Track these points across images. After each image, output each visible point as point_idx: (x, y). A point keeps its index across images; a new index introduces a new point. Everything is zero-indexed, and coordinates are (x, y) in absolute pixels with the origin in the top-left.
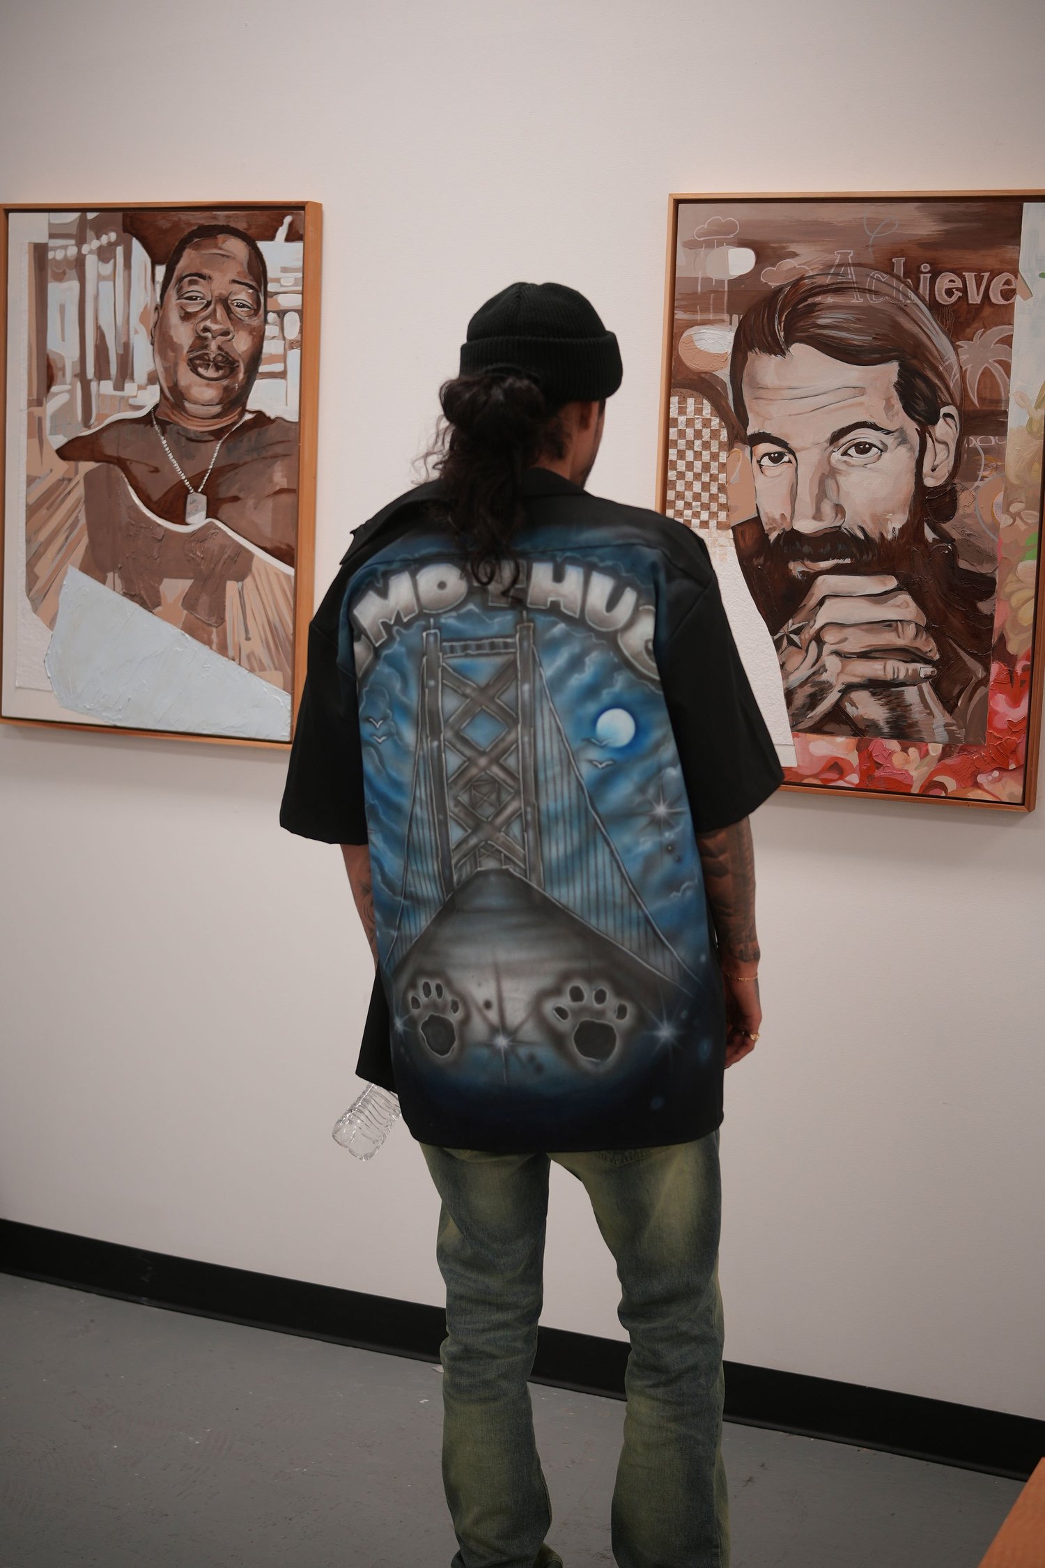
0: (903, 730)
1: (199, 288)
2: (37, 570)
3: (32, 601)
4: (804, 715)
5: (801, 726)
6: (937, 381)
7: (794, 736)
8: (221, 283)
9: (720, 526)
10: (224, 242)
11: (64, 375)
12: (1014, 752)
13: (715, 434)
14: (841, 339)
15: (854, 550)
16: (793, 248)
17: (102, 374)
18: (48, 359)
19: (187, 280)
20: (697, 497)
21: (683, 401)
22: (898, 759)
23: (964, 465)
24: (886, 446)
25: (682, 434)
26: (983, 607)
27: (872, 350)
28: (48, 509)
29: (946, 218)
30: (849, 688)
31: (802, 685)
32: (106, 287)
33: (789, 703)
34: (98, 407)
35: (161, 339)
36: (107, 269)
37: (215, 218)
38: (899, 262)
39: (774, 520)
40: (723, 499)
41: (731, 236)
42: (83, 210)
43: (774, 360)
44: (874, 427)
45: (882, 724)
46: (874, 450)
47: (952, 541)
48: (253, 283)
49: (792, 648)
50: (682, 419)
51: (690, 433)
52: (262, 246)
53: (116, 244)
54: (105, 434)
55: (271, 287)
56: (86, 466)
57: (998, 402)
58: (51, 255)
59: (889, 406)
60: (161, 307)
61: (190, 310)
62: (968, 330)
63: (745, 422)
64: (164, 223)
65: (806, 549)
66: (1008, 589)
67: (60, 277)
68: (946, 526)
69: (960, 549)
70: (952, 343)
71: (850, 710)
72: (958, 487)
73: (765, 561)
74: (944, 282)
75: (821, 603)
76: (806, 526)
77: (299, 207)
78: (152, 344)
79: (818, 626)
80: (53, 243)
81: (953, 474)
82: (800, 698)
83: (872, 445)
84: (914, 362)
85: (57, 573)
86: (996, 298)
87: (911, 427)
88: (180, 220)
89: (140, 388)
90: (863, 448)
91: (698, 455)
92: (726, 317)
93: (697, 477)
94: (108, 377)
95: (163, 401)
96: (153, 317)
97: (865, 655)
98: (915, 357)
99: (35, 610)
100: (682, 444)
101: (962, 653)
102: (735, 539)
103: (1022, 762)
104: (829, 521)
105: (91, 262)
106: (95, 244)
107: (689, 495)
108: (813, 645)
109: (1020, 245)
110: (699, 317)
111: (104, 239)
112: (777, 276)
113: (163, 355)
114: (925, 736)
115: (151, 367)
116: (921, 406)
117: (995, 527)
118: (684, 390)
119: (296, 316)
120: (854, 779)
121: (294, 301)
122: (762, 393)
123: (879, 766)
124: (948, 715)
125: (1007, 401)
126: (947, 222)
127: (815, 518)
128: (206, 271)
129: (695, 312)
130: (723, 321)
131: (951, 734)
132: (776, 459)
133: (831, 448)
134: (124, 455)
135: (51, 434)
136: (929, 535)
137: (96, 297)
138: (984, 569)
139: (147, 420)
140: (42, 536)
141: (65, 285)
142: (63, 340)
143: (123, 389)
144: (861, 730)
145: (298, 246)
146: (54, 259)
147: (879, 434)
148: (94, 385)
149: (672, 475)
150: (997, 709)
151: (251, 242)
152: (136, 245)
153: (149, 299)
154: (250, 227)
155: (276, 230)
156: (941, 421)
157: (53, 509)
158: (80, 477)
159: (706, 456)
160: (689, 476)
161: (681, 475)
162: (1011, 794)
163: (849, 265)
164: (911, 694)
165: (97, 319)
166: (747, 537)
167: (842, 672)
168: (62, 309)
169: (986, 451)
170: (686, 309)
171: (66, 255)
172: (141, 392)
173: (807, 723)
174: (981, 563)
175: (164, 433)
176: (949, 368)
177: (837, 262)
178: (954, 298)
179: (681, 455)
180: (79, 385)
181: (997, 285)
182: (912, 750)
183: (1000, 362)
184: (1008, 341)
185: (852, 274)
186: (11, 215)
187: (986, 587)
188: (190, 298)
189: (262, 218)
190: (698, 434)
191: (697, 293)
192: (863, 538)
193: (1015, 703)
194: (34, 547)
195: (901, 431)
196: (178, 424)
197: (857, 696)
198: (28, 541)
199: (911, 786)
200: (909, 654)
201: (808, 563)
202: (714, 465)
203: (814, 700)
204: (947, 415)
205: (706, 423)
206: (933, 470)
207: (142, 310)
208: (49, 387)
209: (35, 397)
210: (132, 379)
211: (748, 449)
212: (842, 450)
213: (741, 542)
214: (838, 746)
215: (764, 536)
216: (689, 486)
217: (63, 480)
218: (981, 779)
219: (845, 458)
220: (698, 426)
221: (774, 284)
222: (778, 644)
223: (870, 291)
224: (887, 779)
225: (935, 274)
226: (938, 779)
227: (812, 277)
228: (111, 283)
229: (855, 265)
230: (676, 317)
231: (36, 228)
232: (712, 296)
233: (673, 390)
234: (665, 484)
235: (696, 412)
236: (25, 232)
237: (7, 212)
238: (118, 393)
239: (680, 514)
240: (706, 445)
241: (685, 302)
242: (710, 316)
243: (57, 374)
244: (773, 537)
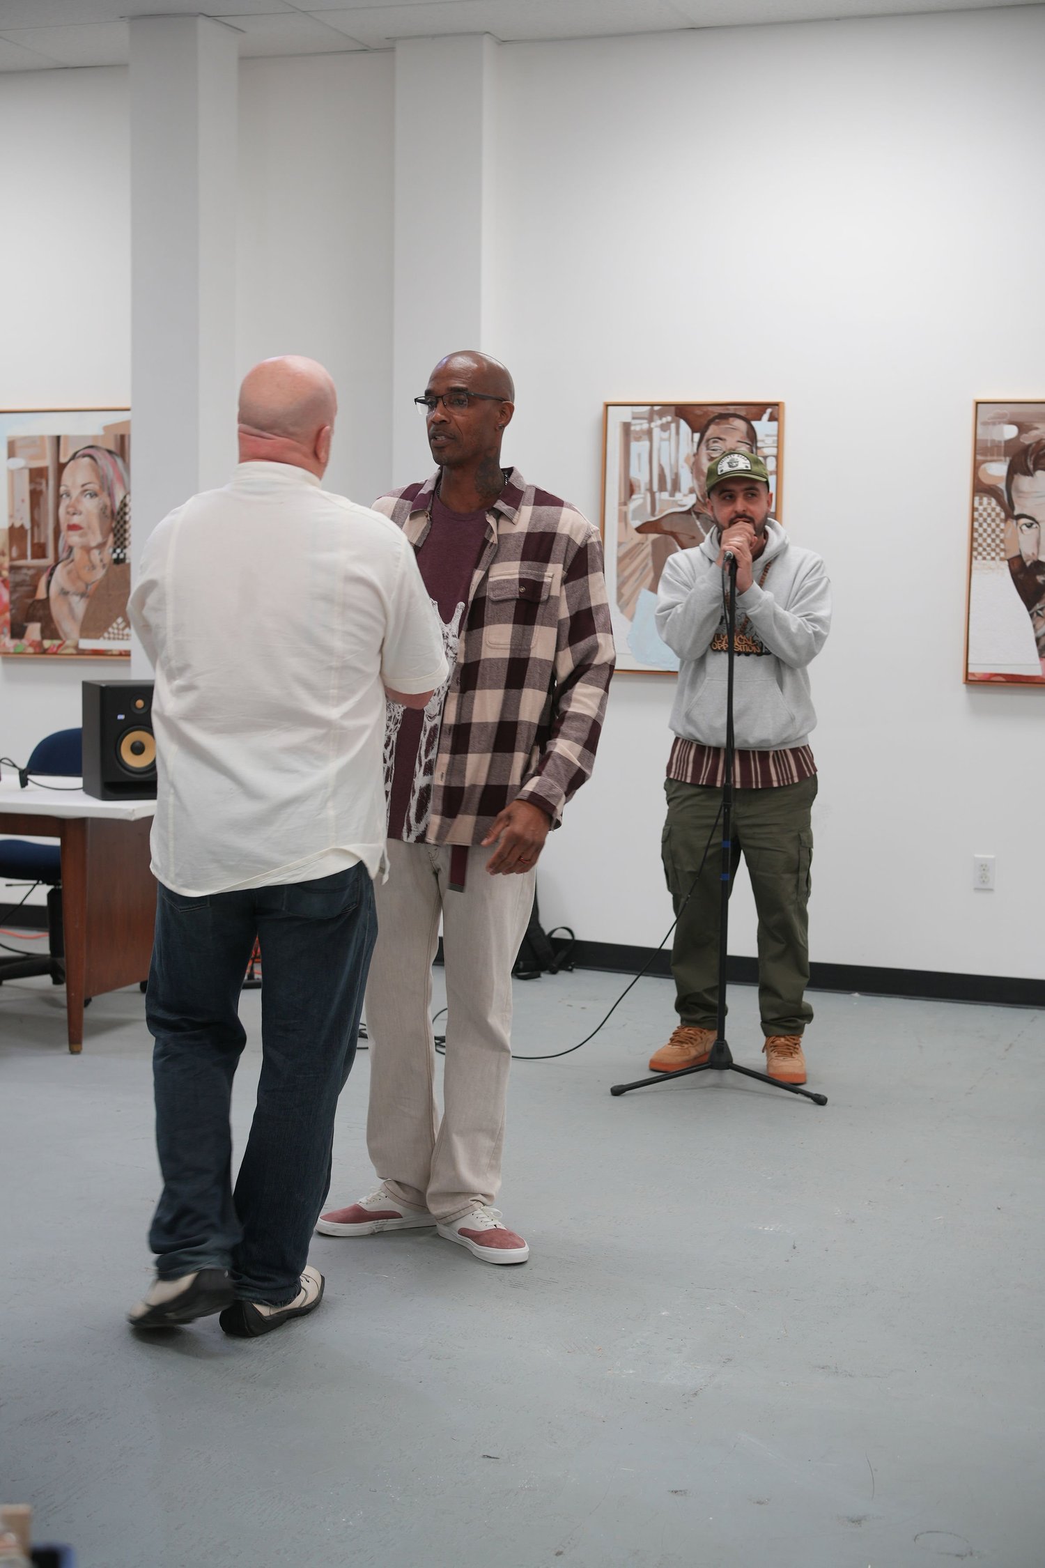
1: (719, 445)
2: (623, 591)
3: (620, 607)
5: (1043, 656)
7: (1041, 660)
8: (731, 442)
9: (1002, 559)
10: (733, 421)
11: (640, 490)
13: (998, 515)
16: (1036, 425)
17: (662, 488)
18: (631, 481)
19: (712, 441)
20: (989, 545)
21: (981, 498)
25: (981, 515)
28: (630, 559)
31: (1044, 635)
32: (665, 444)
33: (1038, 644)
35: (696, 468)
36: (665, 435)
37: (728, 409)
39: (1028, 556)
40: (1002, 546)
41: (1005, 420)
42: (652, 405)
43: (1028, 478)
48: (749, 442)
49: (1039, 618)
50: (981, 508)
51: (985, 514)
52: (754, 423)
53: (671, 422)
54: (664, 520)
55: (759, 444)
56: (653, 536)
58: (633, 428)
60: (696, 455)
61: (714, 456)
63: (1013, 508)
64: (698, 412)
67: (638, 439)
73: (1024, 575)
77: (776, 404)
78: (692, 473)
80: (634, 422)
82: (1043, 642)
85: (635, 592)
89: (685, 495)
91: (989, 525)
92: (1003, 458)
93: (989, 536)
94: (666, 490)
95: (698, 503)
96: (692, 460)
99: (622, 612)
100: (981, 520)
102: (1009, 566)
105: (657, 433)
106: (659, 422)
107: (985, 545)
110: (989, 458)
111: (664, 420)
112: (1028, 439)
113: (698, 479)
115: (691, 485)
118: (982, 494)
119: (774, 459)
121: (774, 451)
122: (1021, 495)
128: (722, 436)
129: (986, 455)
130: (1000, 460)
132: (1029, 526)
134: (674, 530)
137: (659, 450)
139: (688, 512)
140: (627, 573)
141: (641, 443)
142: (640, 471)
143: (675, 496)
145: (775, 424)
146: (635, 431)
148: (657, 495)
149: (976, 535)
151: (748, 421)
152: (683, 423)
153: (690, 451)
154: (747, 414)
155: (763, 416)
157: (633, 559)
158: (649, 542)
159: (993, 525)
160: (985, 535)
161: (981, 535)
165: (659, 460)
166: (1015, 564)
168: (639, 456)
170: (984, 454)
171: (642, 428)
175: (698, 518)
179: (981, 525)
180: (649, 495)
186: (610, 408)
188: (714, 450)
189: (754, 410)
190: (989, 515)
191: (988, 447)
194: (622, 578)
196: (706, 514)
198: (618, 576)
202: (998, 531)
205: (993, 510)
207: (686, 456)
208: (631, 496)
209: (623, 500)
210: (680, 491)
211: (1015, 522)
213: (1013, 568)
215: (1024, 563)
216: (985, 540)
217: (638, 544)
220: (989, 511)
221: (1027, 443)
222: (1031, 616)
228: (668, 442)
230: (977, 458)
231: (625, 414)
232: (996, 449)
233: (976, 494)
234: (973, 540)
235: (988, 504)
236: (618, 416)
237: (607, 405)
238: (672, 499)
239: (980, 554)
240: (993, 520)
241: (982, 451)
242: (995, 458)
243: (636, 489)
244: (1028, 564)
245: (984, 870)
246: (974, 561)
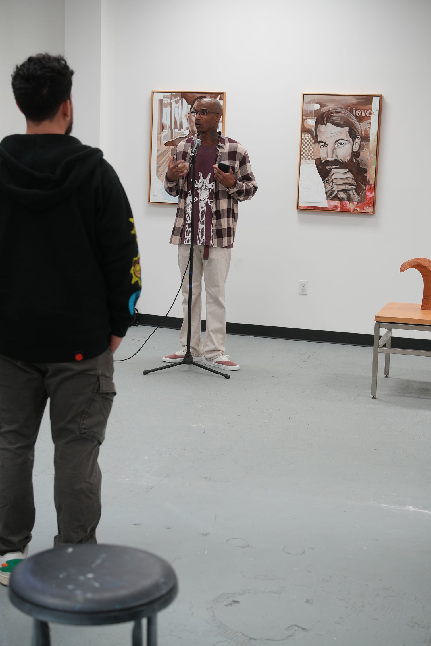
0: (349, 199)
2: (159, 170)
3: (158, 176)
4: (329, 197)
5: (328, 199)
6: (356, 131)
7: (327, 201)
9: (312, 159)
11: (166, 128)
12: (371, 203)
13: (311, 141)
14: (337, 122)
15: (340, 164)
16: (328, 104)
17: (176, 127)
18: (163, 124)
20: (308, 153)
21: (305, 134)
22: (348, 205)
23: (361, 147)
24: (346, 144)
25: (304, 141)
26: (365, 175)
27: (343, 125)
28: (162, 156)
29: (358, 99)
30: (338, 191)
31: (329, 191)
33: (326, 194)
34: (174, 135)
35: (189, 120)
36: (177, 105)
37: (202, 95)
38: (349, 108)
39: (323, 158)
40: (313, 154)
41: (315, 102)
42: (172, 93)
43: (324, 126)
44: (344, 140)
45: (345, 198)
46: (344, 144)
47: (359, 162)
49: (327, 184)
50: (305, 138)
51: (306, 141)
53: (179, 100)
54: (176, 140)
56: (171, 147)
57: (368, 135)
58: (164, 102)
59: (347, 136)
60: (190, 114)
62: (362, 121)
63: (317, 139)
64: (191, 96)
65: (330, 164)
66: (370, 171)
67: (166, 107)
68: (358, 159)
69: (361, 164)
70: (359, 123)
71: (339, 195)
72: (360, 151)
73: (322, 166)
74: (358, 112)
75: (333, 174)
76: (330, 159)
77: (222, 93)
78: (187, 121)
79: (332, 179)
80: (164, 99)
81: (359, 149)
82: (328, 194)
83: (343, 143)
84: (352, 127)
85: (164, 170)
86: (368, 115)
87: (351, 140)
88: (195, 95)
89: (185, 130)
90: (341, 144)
91: (308, 145)
92: (314, 118)
93: (308, 149)
94: (177, 128)
95: (190, 133)
96: (188, 116)
97: (341, 185)
98: (352, 126)
99: (159, 179)
100: (304, 143)
101: (361, 184)
102: (315, 162)
103: (373, 205)
104: (334, 158)
106: (174, 100)
107: (306, 153)
108: (331, 183)
109: (372, 105)
110: (308, 118)
111: (177, 99)
112: (324, 110)
113: (190, 124)
114: (353, 200)
115: (187, 126)
116: (353, 136)
117: (367, 159)
118: (305, 132)
120: (339, 209)
122: (321, 133)
123: (344, 206)
124: (358, 196)
125: (370, 135)
126: (358, 100)
127: (332, 158)
129: (307, 116)
130: (313, 118)
131: (359, 199)
132: (324, 146)
133: (335, 144)
135: (163, 140)
136: (355, 161)
137: (174, 111)
138: (365, 167)
140: (161, 162)
142: (166, 120)
143: (180, 131)
144: (341, 200)
146: (164, 103)
147: (345, 141)
148: (173, 130)
149: (302, 149)
150: (368, 194)
152: (184, 100)
153: (187, 112)
154: (211, 97)
155: (217, 98)
156: (357, 138)
157: (163, 157)
158: (170, 150)
159: (309, 145)
160: (306, 149)
161: (304, 149)
162: (371, 211)
163: (339, 108)
164: (351, 192)
165: (174, 116)
166: (318, 162)
167: (337, 188)
168: (166, 113)
169: (366, 144)
170: (305, 116)
171: (167, 102)
172: (185, 131)
173: (330, 198)
174: (365, 166)
176: (359, 128)
177: (336, 107)
178: (359, 115)
179: (304, 145)
180: (170, 130)
181: (368, 112)
182: (351, 203)
183: (368, 127)
184: (370, 123)
185: (339, 110)
186: (154, 93)
187: (366, 171)
190: (308, 141)
191: (307, 113)
192: (341, 161)
193: (371, 193)
194: (158, 165)
195: (349, 140)
197: (340, 193)
198: (157, 164)
199: (351, 210)
200: (350, 184)
201: (330, 167)
202: (311, 147)
203: (331, 194)
204: (358, 137)
205: (310, 139)
206: (355, 148)
207: (185, 114)
208: (163, 130)
209: (159, 132)
210: (183, 128)
211: (318, 144)
212: (337, 144)
214: (336, 203)
215: (321, 161)
216: (306, 151)
217: (166, 150)
218: (365, 208)
219: (338, 146)
220: (308, 139)
222: (324, 183)
223: (343, 113)
224: (346, 209)
225: (356, 110)
226: (356, 209)
227: (331, 110)
228: (178, 108)
229: (340, 108)
230: (303, 117)
231: (160, 96)
232: (311, 113)
233: (302, 132)
234: (301, 151)
235: (308, 137)
236: (158, 97)
237: (153, 92)
238: (179, 132)
239: (304, 157)
240: (309, 143)
241: (305, 115)
242: (311, 117)
243: (165, 128)
244: (323, 161)
245: (303, 286)
246: (301, 159)
